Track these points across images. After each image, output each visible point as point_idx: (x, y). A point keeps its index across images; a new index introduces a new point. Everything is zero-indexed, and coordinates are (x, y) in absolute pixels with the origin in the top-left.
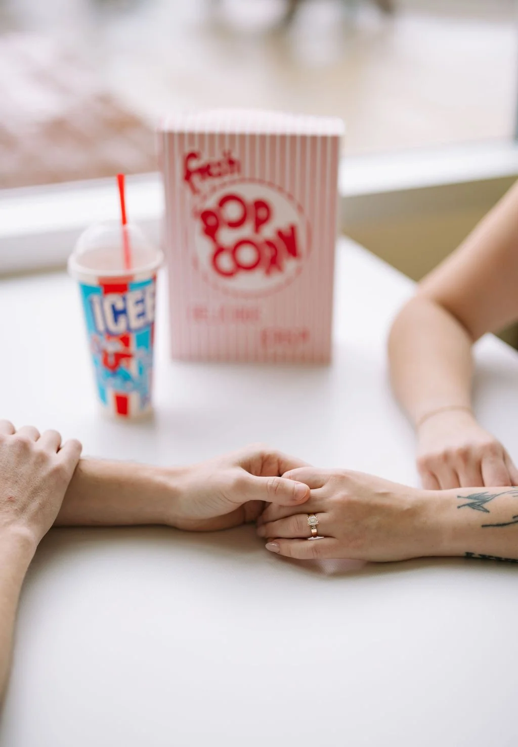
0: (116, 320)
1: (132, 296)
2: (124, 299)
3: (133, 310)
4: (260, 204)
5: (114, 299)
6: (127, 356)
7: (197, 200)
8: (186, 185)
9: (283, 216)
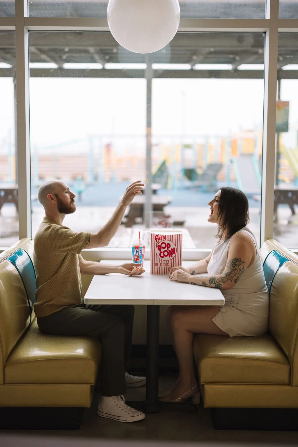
0: (137, 253)
1: (140, 249)
2: (138, 250)
3: (139, 252)
4: (168, 244)
5: (137, 249)
6: (139, 259)
7: (157, 243)
8: (155, 241)
9: (172, 246)
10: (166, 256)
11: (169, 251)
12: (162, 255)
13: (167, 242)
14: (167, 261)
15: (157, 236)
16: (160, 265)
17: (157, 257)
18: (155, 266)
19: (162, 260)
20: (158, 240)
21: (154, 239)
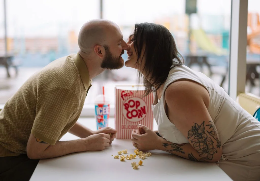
0: (100, 112)
1: (104, 108)
2: (102, 108)
4: (138, 102)
5: (100, 108)
6: (102, 120)
7: (124, 101)
8: (122, 98)
9: (142, 104)
10: (135, 116)
11: (139, 110)
12: (130, 115)
13: (135, 99)
14: (136, 123)
15: (124, 92)
16: (127, 128)
17: (124, 118)
18: (121, 130)
19: (129, 121)
20: (125, 97)
21: (120, 95)
